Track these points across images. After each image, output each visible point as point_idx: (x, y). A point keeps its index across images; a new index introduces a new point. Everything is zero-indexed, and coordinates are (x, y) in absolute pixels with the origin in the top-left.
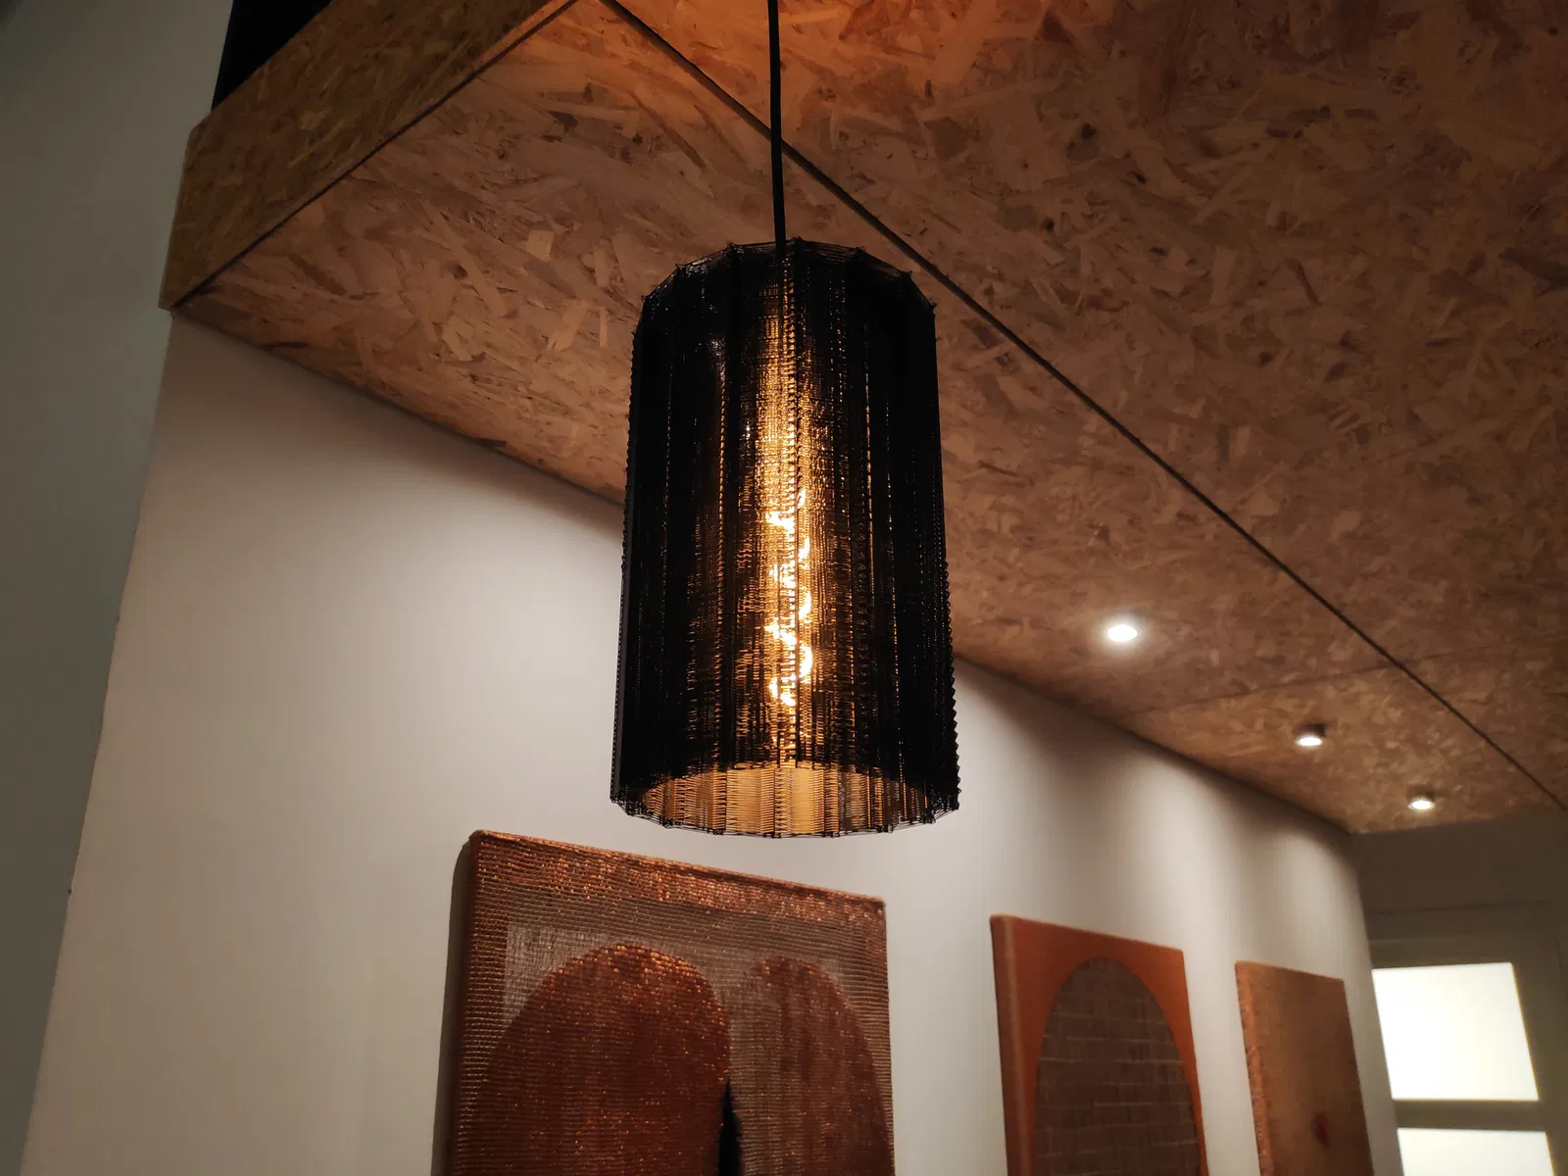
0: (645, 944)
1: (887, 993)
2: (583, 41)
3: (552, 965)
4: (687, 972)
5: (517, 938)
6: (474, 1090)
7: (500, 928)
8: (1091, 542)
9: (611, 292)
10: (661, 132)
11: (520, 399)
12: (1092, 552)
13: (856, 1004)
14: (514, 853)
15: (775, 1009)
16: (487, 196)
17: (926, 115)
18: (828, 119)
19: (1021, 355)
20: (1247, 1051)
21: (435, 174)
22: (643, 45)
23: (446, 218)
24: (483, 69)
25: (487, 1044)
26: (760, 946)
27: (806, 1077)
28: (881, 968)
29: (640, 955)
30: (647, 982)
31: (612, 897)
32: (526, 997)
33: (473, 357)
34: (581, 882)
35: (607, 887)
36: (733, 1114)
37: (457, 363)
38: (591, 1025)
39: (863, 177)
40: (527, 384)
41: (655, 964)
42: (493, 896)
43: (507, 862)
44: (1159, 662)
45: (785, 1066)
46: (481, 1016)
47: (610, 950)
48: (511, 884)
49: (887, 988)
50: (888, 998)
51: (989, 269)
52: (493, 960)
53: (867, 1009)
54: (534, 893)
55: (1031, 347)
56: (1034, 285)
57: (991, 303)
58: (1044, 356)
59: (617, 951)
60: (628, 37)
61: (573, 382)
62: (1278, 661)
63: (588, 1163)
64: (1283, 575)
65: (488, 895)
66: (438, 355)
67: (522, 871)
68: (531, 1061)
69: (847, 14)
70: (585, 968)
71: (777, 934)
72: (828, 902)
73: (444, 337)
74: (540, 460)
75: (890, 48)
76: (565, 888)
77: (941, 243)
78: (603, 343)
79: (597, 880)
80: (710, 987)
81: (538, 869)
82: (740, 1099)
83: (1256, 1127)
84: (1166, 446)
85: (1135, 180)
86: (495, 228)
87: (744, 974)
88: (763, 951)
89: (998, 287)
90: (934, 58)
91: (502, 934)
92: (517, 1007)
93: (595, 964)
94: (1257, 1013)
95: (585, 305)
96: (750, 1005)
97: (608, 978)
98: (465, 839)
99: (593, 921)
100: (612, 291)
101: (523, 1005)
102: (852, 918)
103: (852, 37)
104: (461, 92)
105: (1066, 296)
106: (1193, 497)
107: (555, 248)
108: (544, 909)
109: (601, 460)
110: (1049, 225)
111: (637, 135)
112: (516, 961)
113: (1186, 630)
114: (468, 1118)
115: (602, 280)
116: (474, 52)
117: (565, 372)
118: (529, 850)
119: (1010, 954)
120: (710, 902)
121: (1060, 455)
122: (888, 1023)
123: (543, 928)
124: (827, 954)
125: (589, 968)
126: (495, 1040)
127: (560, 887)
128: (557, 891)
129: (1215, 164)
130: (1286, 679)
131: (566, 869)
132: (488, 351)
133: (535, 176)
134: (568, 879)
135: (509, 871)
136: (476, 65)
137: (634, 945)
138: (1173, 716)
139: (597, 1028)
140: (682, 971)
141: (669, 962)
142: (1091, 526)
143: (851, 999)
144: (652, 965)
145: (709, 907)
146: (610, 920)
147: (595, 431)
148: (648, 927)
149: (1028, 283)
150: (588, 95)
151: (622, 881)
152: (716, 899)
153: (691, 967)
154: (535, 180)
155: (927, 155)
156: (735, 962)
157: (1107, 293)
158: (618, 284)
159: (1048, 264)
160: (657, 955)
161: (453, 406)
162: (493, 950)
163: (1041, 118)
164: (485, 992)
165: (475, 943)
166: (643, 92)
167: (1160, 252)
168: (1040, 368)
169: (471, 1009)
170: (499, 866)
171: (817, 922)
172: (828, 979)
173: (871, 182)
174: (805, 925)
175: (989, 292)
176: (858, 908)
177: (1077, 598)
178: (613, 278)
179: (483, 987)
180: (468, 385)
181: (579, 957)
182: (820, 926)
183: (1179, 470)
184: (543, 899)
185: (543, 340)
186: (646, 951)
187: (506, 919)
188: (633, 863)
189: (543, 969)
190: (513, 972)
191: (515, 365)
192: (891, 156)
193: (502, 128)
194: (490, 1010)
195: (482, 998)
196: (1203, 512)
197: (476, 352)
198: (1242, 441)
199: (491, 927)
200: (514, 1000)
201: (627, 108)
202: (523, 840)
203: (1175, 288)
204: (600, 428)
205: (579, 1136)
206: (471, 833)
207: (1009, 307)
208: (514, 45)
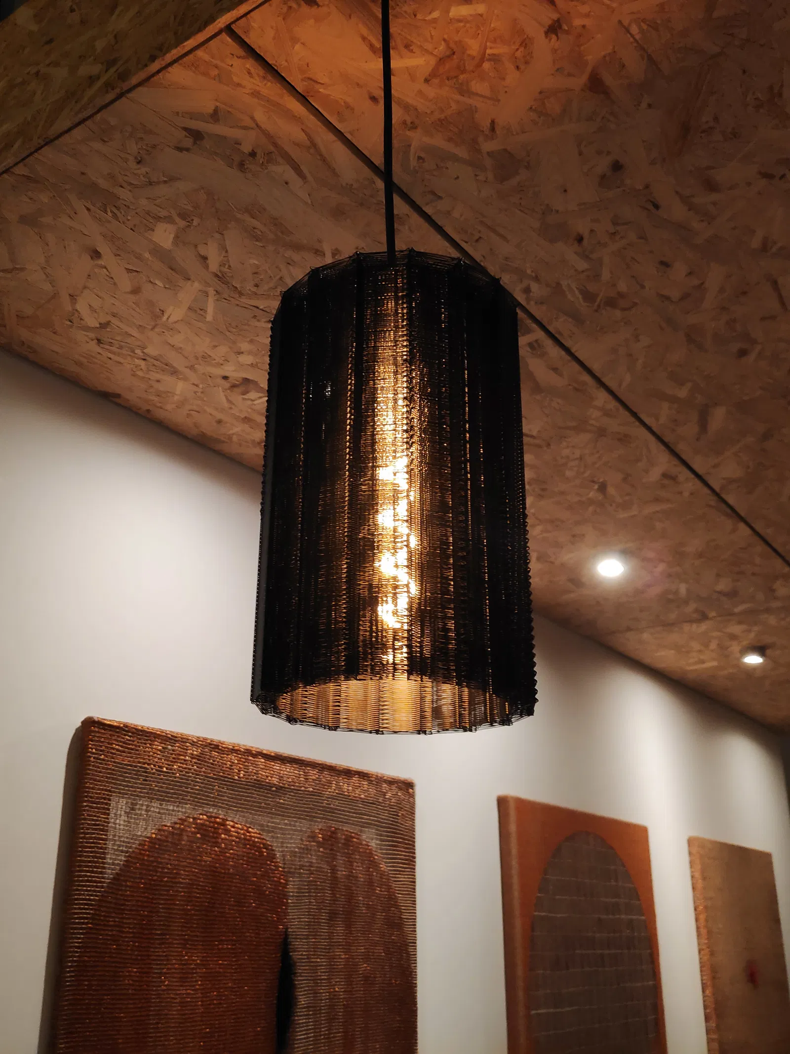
0: (222, 814)
1: (414, 858)
2: (215, 72)
3: (145, 830)
4: (255, 837)
5: (119, 806)
6: (82, 934)
7: (105, 799)
8: (592, 494)
9: (220, 277)
10: (272, 148)
11: (136, 360)
12: (591, 502)
13: (390, 867)
14: (118, 736)
15: (326, 870)
16: (124, 194)
17: (488, 146)
18: (410, 146)
19: (548, 343)
20: (695, 909)
21: (83, 174)
22: (264, 78)
23: (88, 209)
24: (130, 90)
25: (91, 895)
26: (315, 817)
27: (348, 926)
28: (411, 837)
29: (218, 823)
30: (223, 845)
31: (197, 775)
32: (125, 856)
33: (100, 324)
34: (172, 762)
35: (193, 766)
36: (290, 956)
37: (87, 329)
38: (177, 880)
39: (433, 193)
40: (143, 348)
41: (230, 831)
42: (100, 772)
43: (112, 744)
44: (638, 592)
45: (333, 916)
46: (88, 871)
47: (194, 819)
48: (114, 762)
49: (414, 853)
50: (415, 862)
51: (529, 272)
52: (98, 825)
53: (398, 871)
54: (134, 770)
55: (557, 335)
56: (564, 287)
57: (528, 300)
58: (568, 343)
59: (200, 819)
60: (252, 71)
61: (181, 348)
62: (732, 594)
63: (172, 996)
64: (742, 525)
65: (96, 771)
66: (71, 322)
67: (124, 752)
68: (127, 910)
69: (433, 61)
70: (173, 833)
71: (328, 808)
72: (370, 782)
73: (78, 307)
74: (148, 411)
75: (463, 90)
76: (159, 767)
77: (491, 249)
78: (209, 318)
79: (185, 760)
80: (273, 850)
81: (137, 750)
82: (297, 943)
83: (701, 971)
84: (657, 419)
85: (651, 207)
86: (128, 220)
87: (301, 840)
88: (317, 822)
89: (534, 287)
90: (499, 101)
91: (106, 804)
92: (118, 865)
93: (183, 830)
94: (704, 878)
95: (197, 285)
96: (305, 866)
97: (191, 842)
98: (78, 724)
99: (181, 795)
100: (220, 275)
101: (122, 863)
102: (388, 795)
103: (436, 81)
104: (109, 108)
105: (589, 297)
106: (675, 462)
107: (177, 239)
108: (141, 784)
109: (198, 412)
110: (580, 239)
111: (253, 150)
112: (117, 826)
113: (661, 567)
114: (75, 957)
115: (214, 266)
116: (123, 76)
117: (177, 340)
118: (130, 734)
119: (513, 828)
120: (275, 780)
121: (574, 424)
122: (414, 882)
123: (140, 800)
124: (368, 825)
125: (177, 832)
126: (99, 892)
127: (155, 766)
128: (152, 769)
129: (714, 197)
130: (738, 609)
131: (160, 750)
132: (114, 321)
133: (165, 179)
134: (161, 759)
135: (113, 751)
136: (126, 86)
137: (213, 815)
138: (646, 636)
139: (182, 883)
140: (250, 836)
141: (241, 829)
142: (593, 482)
143: (386, 863)
144: (227, 832)
145: (275, 785)
146: (195, 793)
147: (195, 389)
148: (225, 800)
149: (558, 284)
150: (215, 116)
151: (205, 762)
152: (281, 778)
153: (259, 834)
154: (165, 182)
155: (487, 179)
156: (295, 831)
157: (621, 295)
158: (225, 270)
159: (576, 270)
160: (232, 824)
161: (79, 364)
162: (99, 817)
163: (580, 154)
164: (91, 852)
165: (84, 810)
166: (260, 116)
167: (665, 264)
168: (563, 353)
169: (80, 866)
170: (106, 747)
171: (361, 798)
172: (369, 846)
173: (440, 198)
174: (351, 800)
175: (527, 290)
176: (394, 787)
177: (576, 538)
178: (222, 265)
179: (90, 847)
180: (93, 346)
181: (169, 825)
182: (363, 801)
183: (666, 439)
184: (141, 775)
185: (160, 313)
186: (223, 819)
187: (110, 791)
188: (215, 746)
189: (139, 833)
190: (114, 836)
191: (134, 332)
192: (458, 178)
193: (142, 139)
194: (95, 867)
195: (89, 857)
196: (684, 474)
197: (103, 321)
198: (719, 417)
199: (98, 798)
200: (114, 860)
201: (245, 128)
202: (126, 726)
203: (675, 294)
204: (201, 386)
205: (166, 973)
206: (83, 719)
207: (542, 303)
208: (159, 72)
